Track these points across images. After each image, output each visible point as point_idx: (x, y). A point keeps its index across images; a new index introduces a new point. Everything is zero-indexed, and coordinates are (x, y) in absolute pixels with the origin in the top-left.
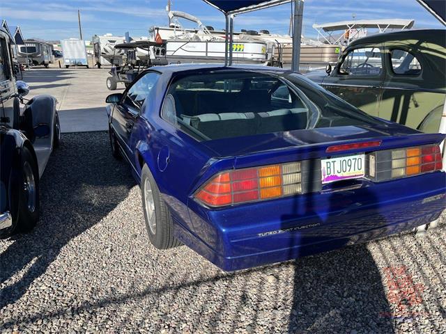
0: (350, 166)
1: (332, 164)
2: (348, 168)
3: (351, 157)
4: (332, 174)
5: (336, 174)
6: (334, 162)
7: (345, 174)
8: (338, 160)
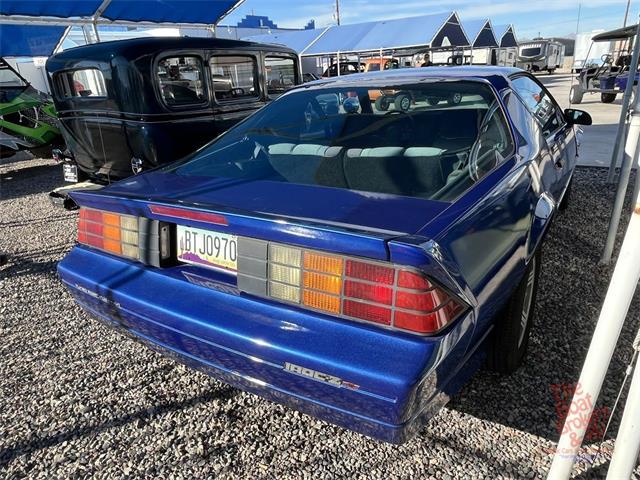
0: (218, 249)
1: (192, 235)
2: (215, 251)
3: (221, 235)
4: (192, 251)
5: (198, 253)
6: (195, 234)
7: (211, 259)
8: (201, 233)
